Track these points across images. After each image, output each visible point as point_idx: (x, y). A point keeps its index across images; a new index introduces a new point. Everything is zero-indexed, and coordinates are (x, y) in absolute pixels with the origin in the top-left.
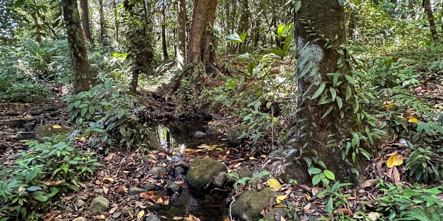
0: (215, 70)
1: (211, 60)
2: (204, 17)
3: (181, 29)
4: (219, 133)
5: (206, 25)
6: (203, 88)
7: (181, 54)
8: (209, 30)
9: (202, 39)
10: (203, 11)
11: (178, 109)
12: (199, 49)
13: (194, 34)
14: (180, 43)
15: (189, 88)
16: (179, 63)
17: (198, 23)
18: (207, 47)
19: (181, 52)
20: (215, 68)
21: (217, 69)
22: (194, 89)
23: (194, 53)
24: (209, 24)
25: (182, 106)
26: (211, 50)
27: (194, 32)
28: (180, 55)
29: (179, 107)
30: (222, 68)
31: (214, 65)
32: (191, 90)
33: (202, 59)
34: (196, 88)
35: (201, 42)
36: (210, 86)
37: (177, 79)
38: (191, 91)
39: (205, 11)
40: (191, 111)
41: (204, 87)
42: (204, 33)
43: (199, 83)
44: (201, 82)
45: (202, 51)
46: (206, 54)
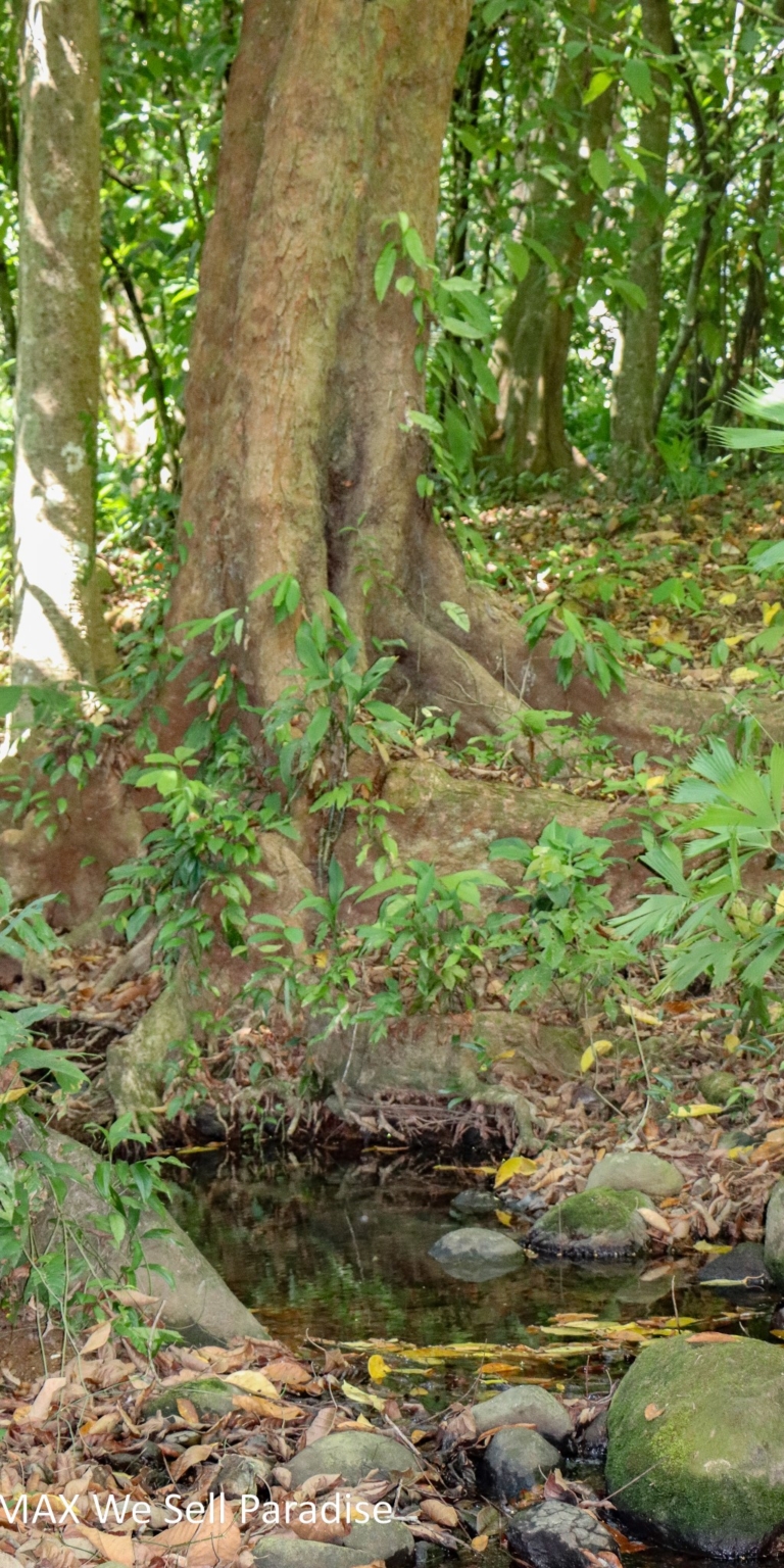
0: (458, 674)
1: (413, 579)
2: (353, 167)
3: (53, 264)
4: (651, 1243)
5: (371, 244)
6: (378, 852)
7: (54, 514)
8: (405, 286)
9: (334, 380)
10: (342, 109)
11: (141, 1056)
12: (311, 475)
13: (255, 328)
14: (46, 402)
15: (242, 857)
16: (31, 608)
17: (297, 225)
18: (382, 451)
19: (57, 493)
20: (460, 656)
21: (475, 670)
22: (291, 859)
23: (257, 509)
24: (394, 228)
25: (181, 1026)
26: (426, 486)
27: (261, 315)
28: (46, 525)
29: (154, 1040)
30: (523, 655)
31: (444, 626)
32: (264, 866)
33: (334, 565)
34: (311, 856)
35: (324, 407)
36: (443, 832)
37: (75, 767)
38: (263, 878)
39: (359, 109)
40: (269, 1071)
41: (391, 845)
42: (347, 324)
43: (339, 798)
44: (357, 794)
45: (336, 489)
46: (374, 520)
